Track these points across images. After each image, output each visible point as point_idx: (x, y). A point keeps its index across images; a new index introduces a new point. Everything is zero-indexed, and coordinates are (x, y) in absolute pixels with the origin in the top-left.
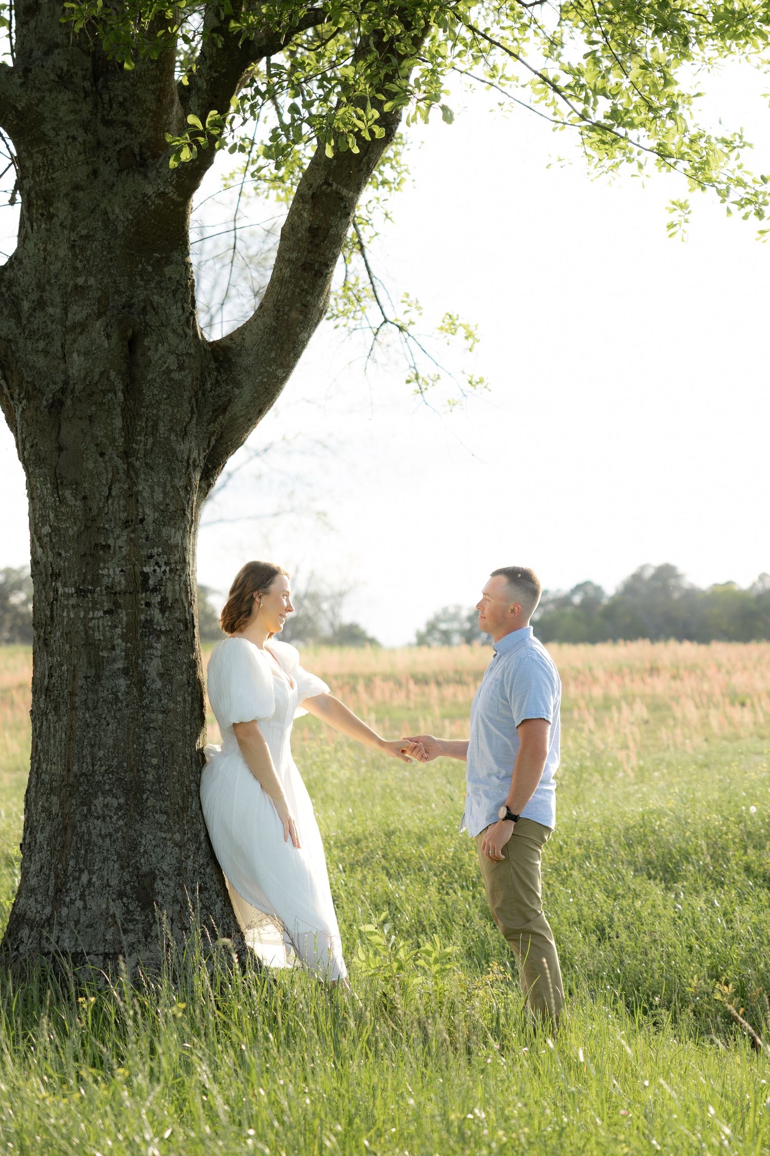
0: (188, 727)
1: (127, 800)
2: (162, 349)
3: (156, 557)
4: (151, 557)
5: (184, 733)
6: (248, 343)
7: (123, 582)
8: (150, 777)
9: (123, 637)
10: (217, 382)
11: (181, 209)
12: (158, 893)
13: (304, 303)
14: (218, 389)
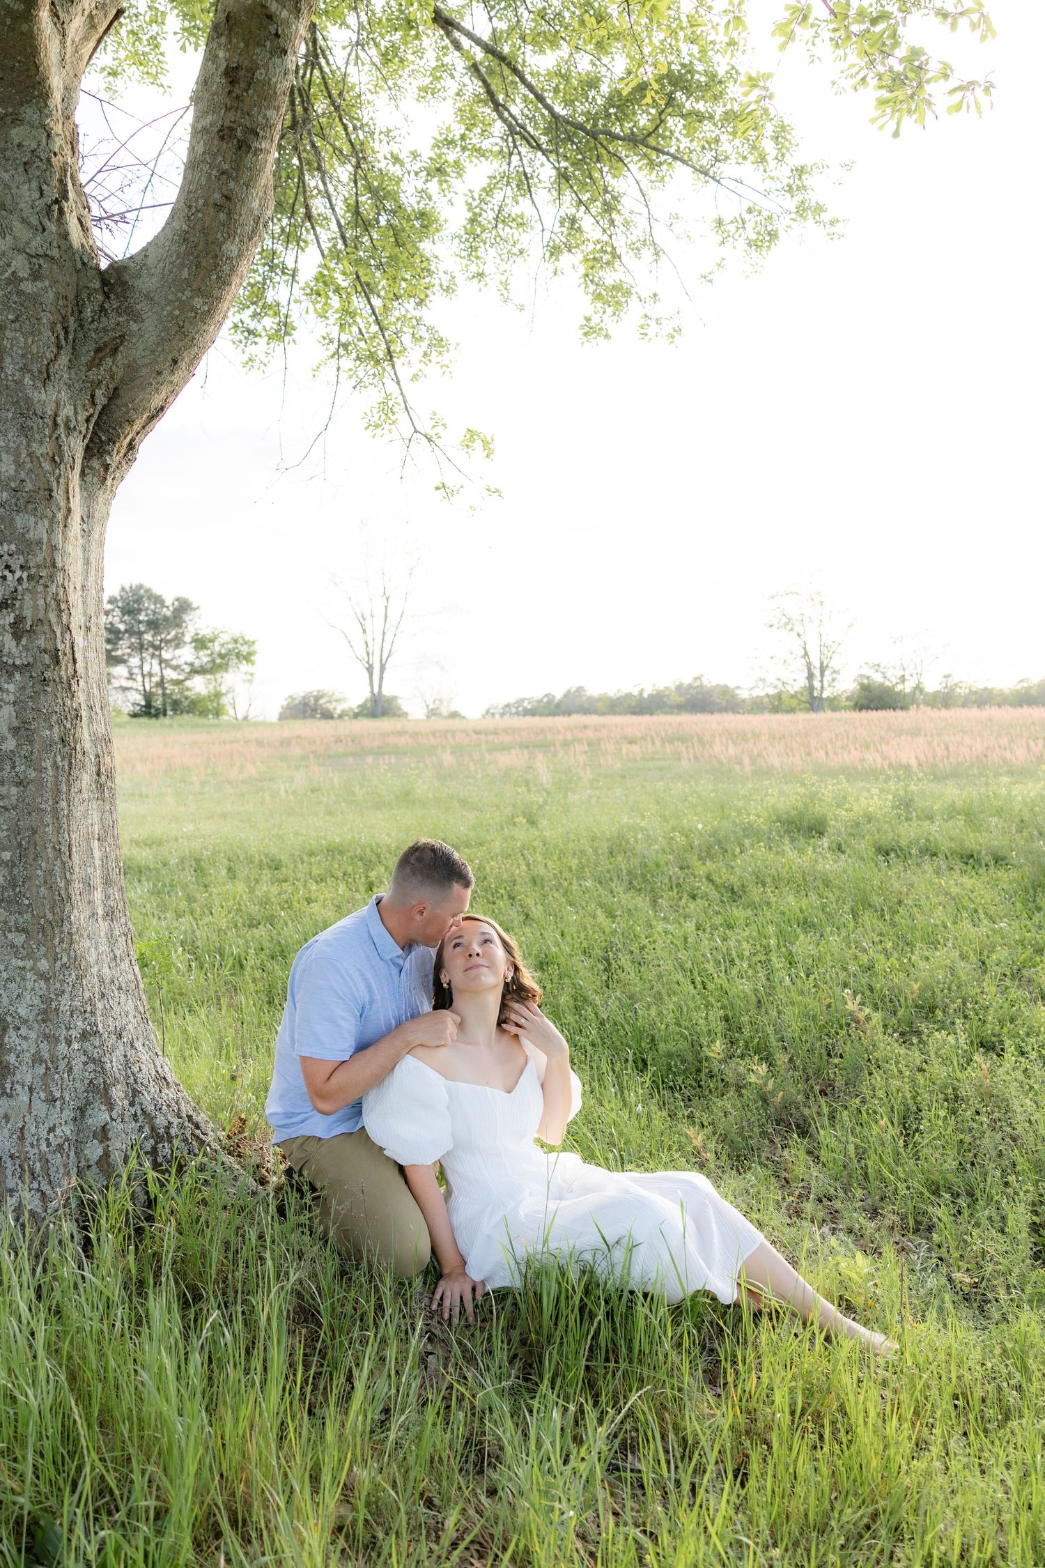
2: (2, 243)
3: (6, 557)
6: (151, 261)
10: (102, 309)
11: (25, 27)
13: (225, 192)
14: (104, 320)
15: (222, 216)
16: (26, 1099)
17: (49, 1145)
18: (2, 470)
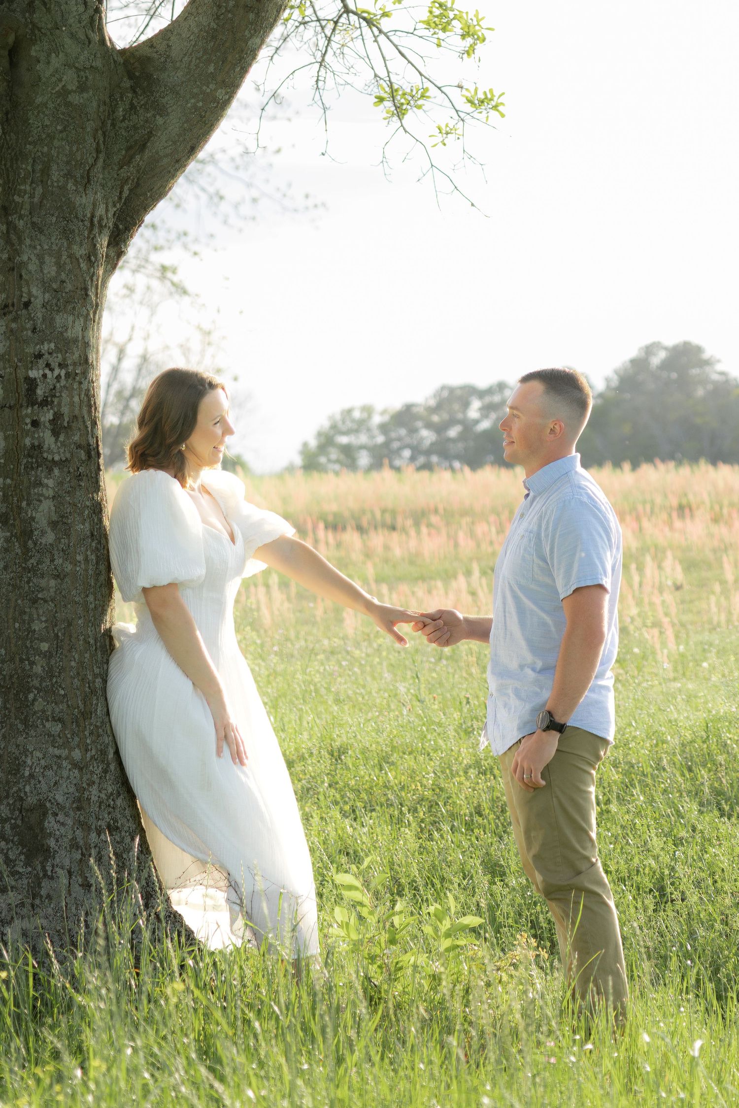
0: (91, 598)
2: (56, 61)
3: (46, 356)
4: (40, 356)
5: (86, 605)
6: (175, 53)
7: (1, 391)
8: (38, 669)
10: (132, 107)
12: (50, 834)
14: (134, 117)
15: (251, 16)
16: (66, 882)
18: (45, 272)
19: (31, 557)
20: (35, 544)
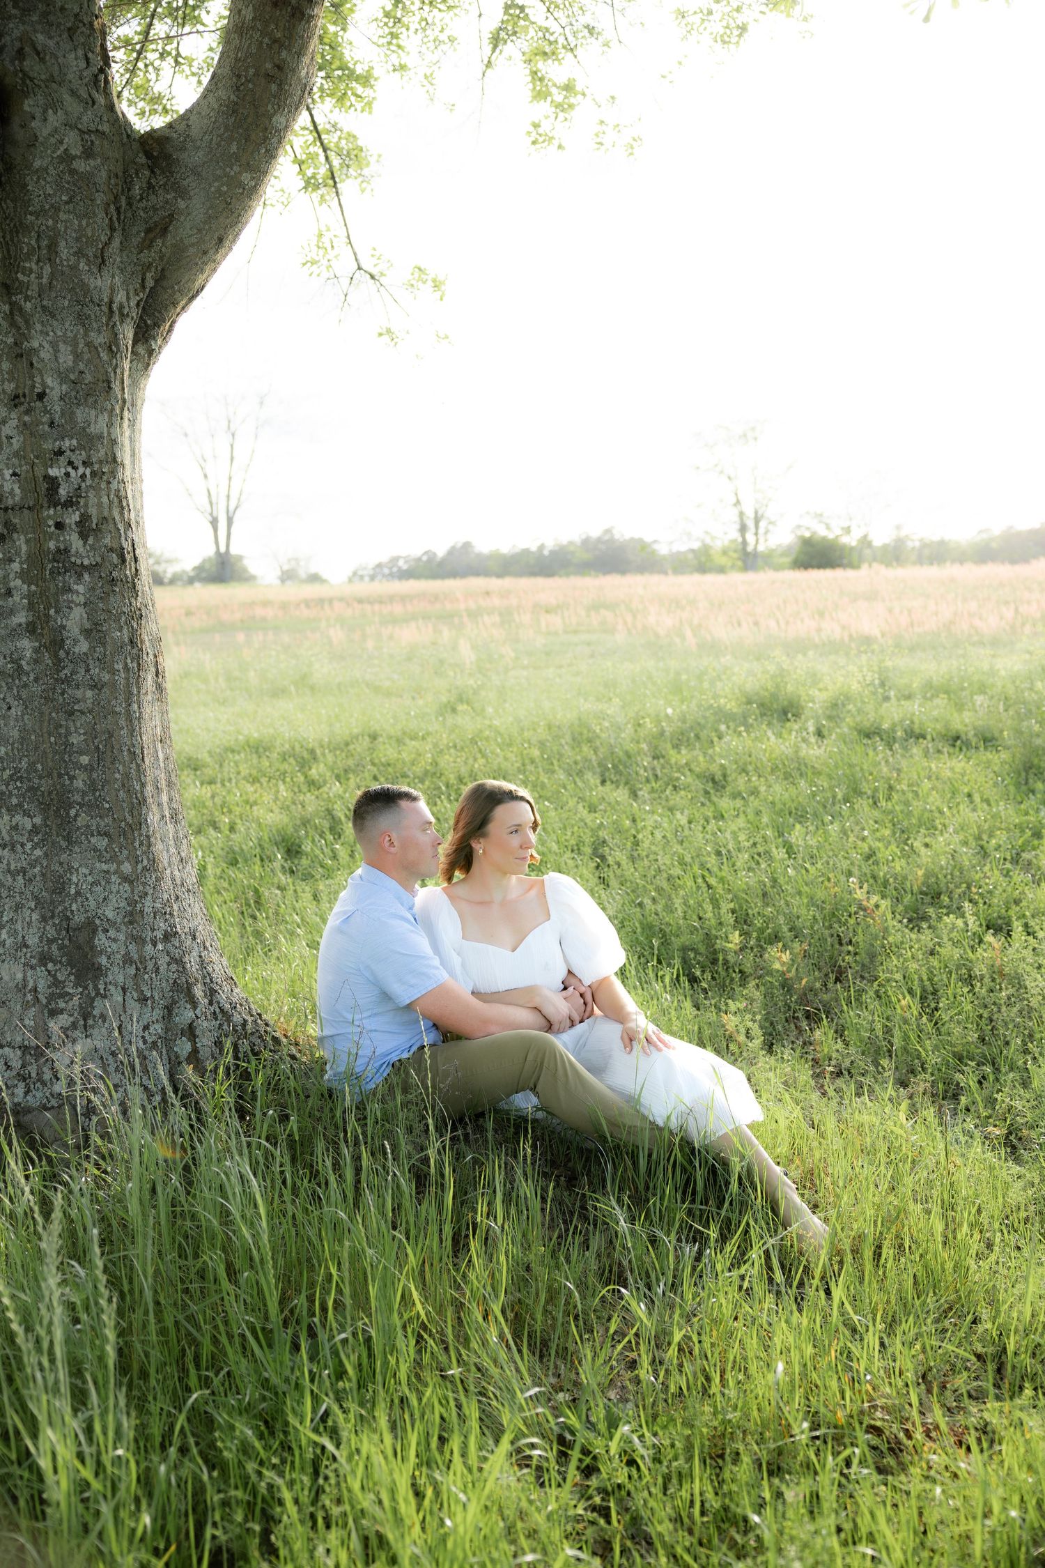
1: (45, 819)
2: (54, 119)
3: (68, 453)
4: (60, 453)
6: (195, 131)
7: (18, 491)
8: (79, 784)
9: (23, 575)
10: (150, 186)
13: (277, 62)
14: (153, 197)
15: (274, 87)
16: (120, 999)
17: (145, 1042)
18: (61, 361)
19: (63, 668)
20: (68, 654)
